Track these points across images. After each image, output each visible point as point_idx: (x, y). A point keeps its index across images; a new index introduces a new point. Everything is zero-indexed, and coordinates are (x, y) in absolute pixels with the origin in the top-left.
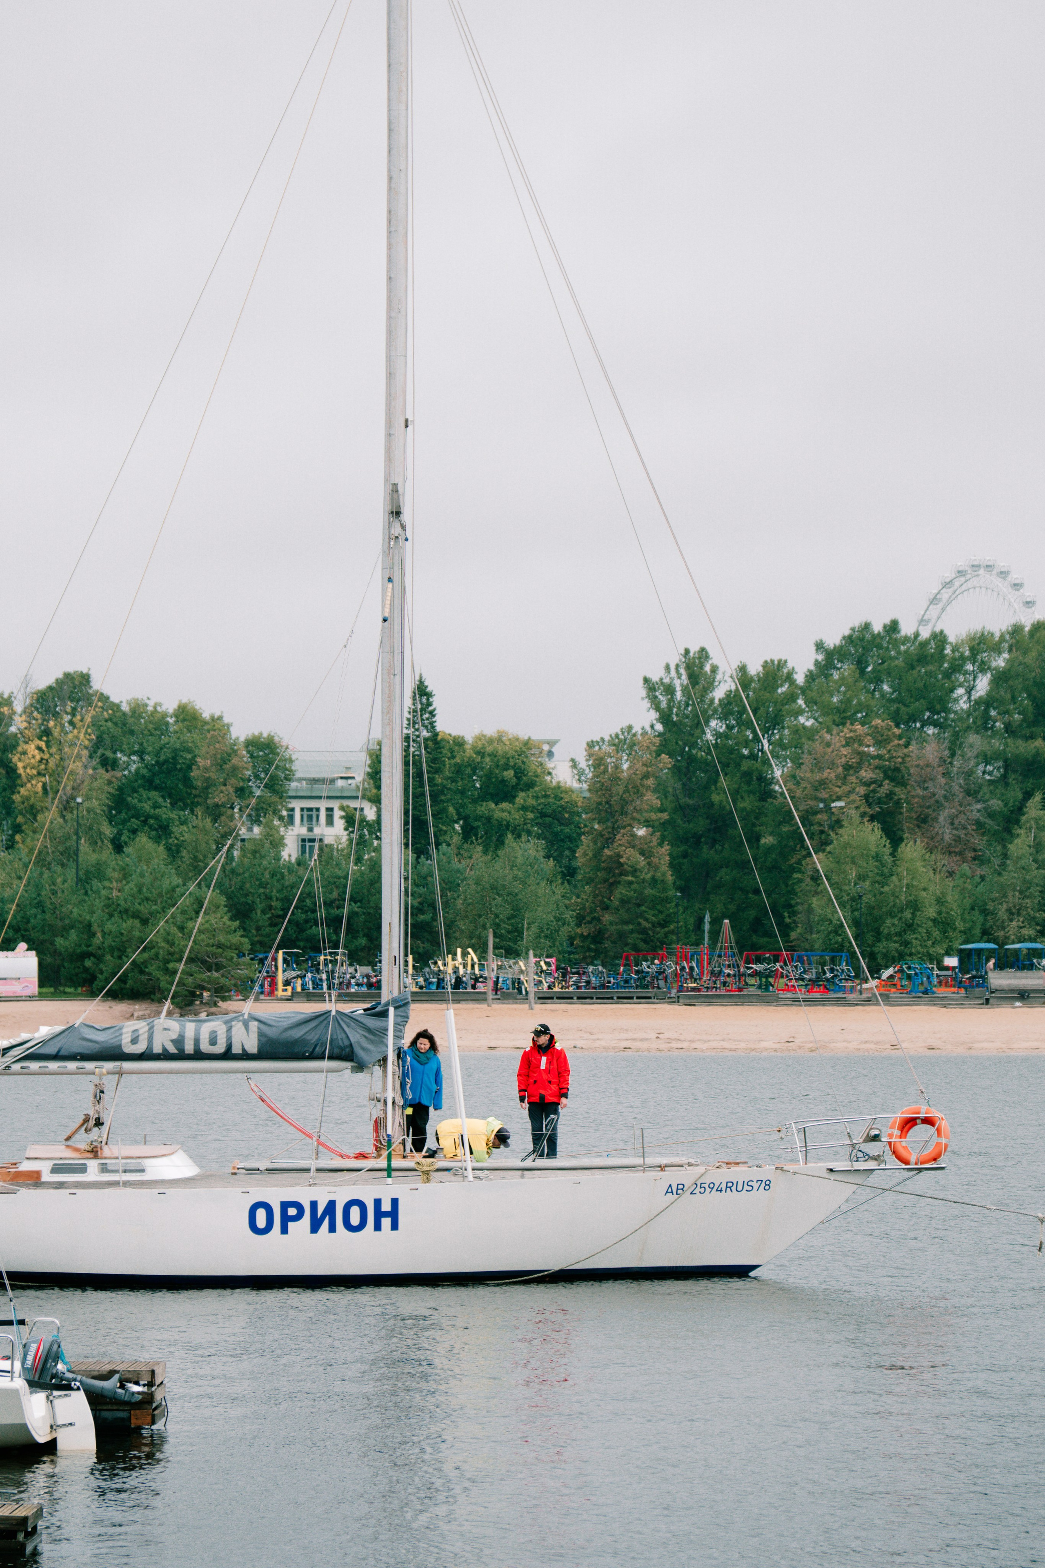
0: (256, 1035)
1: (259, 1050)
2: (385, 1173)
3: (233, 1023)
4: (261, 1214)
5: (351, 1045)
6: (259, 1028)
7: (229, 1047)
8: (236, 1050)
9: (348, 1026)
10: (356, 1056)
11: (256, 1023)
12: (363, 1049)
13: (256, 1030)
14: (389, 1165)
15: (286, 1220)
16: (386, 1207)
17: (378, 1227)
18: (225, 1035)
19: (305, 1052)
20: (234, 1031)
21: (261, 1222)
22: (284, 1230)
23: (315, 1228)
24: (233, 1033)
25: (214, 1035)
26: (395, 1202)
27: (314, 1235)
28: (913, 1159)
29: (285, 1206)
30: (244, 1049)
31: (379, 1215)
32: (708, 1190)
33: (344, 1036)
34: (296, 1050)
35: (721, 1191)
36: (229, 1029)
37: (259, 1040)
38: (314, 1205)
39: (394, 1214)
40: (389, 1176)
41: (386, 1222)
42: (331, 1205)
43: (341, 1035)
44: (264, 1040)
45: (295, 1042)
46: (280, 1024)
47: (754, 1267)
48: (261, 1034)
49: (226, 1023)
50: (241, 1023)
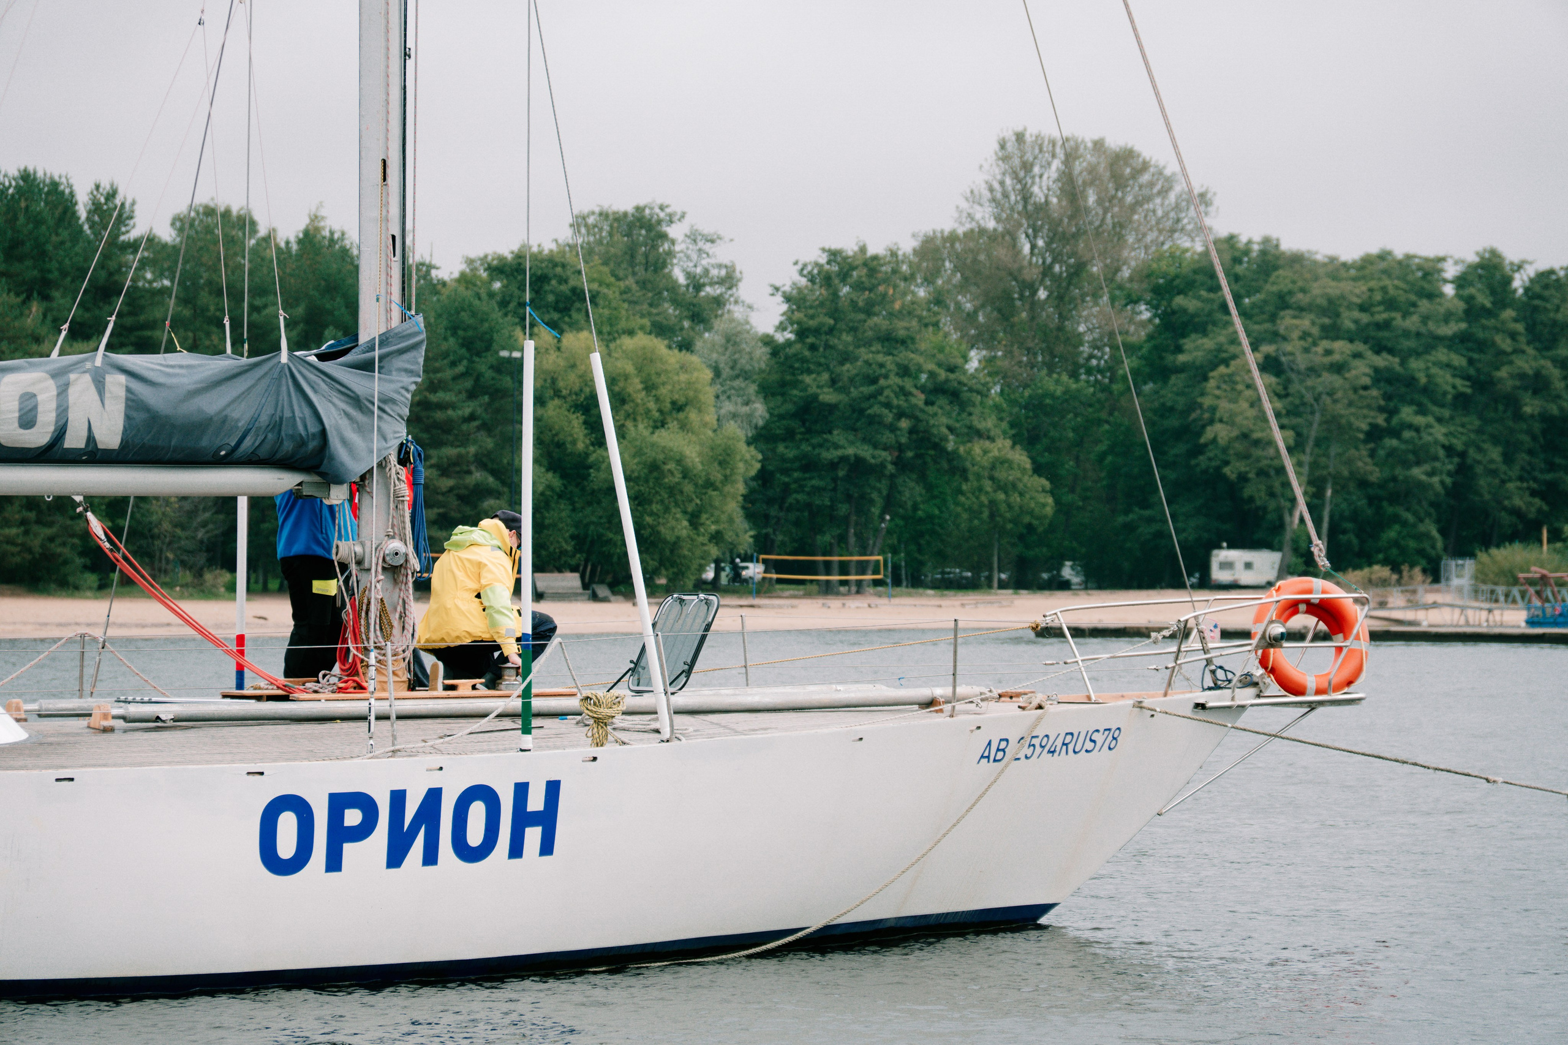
0: (121, 407)
1: (124, 444)
2: (518, 724)
3: (72, 376)
4: (287, 824)
5: (323, 433)
6: (128, 390)
7: (61, 433)
8: (75, 440)
9: (315, 391)
10: (332, 458)
11: (122, 378)
12: (344, 442)
13: (122, 393)
14: (527, 706)
15: (339, 835)
16: (536, 802)
17: (516, 850)
18: (54, 405)
19: (220, 449)
20: (73, 393)
21: (286, 846)
22: (334, 863)
23: (395, 858)
24: (72, 399)
25: (30, 404)
26: (553, 789)
27: (393, 871)
28: (1311, 683)
29: (339, 803)
30: (91, 439)
31: (522, 819)
32: (1038, 749)
33: (307, 412)
34: (205, 442)
35: (1053, 752)
36: (63, 391)
37: (128, 418)
38: (398, 799)
39: (547, 819)
40: (526, 730)
41: (533, 836)
42: (434, 797)
43: (300, 411)
44: (140, 416)
45: (203, 425)
46: (174, 381)
47: (1045, 908)
48: (133, 403)
49: (54, 375)
50: (87, 378)
